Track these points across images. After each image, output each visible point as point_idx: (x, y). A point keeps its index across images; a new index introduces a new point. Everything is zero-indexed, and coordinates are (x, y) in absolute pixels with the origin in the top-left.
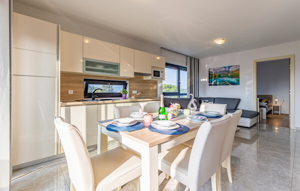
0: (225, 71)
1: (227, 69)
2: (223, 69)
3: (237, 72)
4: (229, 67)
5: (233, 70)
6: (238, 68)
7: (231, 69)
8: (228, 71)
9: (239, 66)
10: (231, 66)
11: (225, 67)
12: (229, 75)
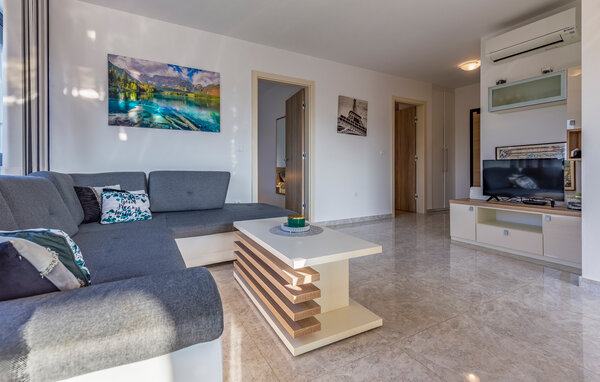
0: (178, 80)
1: (184, 75)
2: (171, 72)
3: (213, 93)
4: (192, 71)
5: (204, 85)
6: (215, 82)
7: (196, 79)
8: (187, 84)
9: (219, 77)
10: (196, 71)
11: (178, 68)
12: (191, 96)
